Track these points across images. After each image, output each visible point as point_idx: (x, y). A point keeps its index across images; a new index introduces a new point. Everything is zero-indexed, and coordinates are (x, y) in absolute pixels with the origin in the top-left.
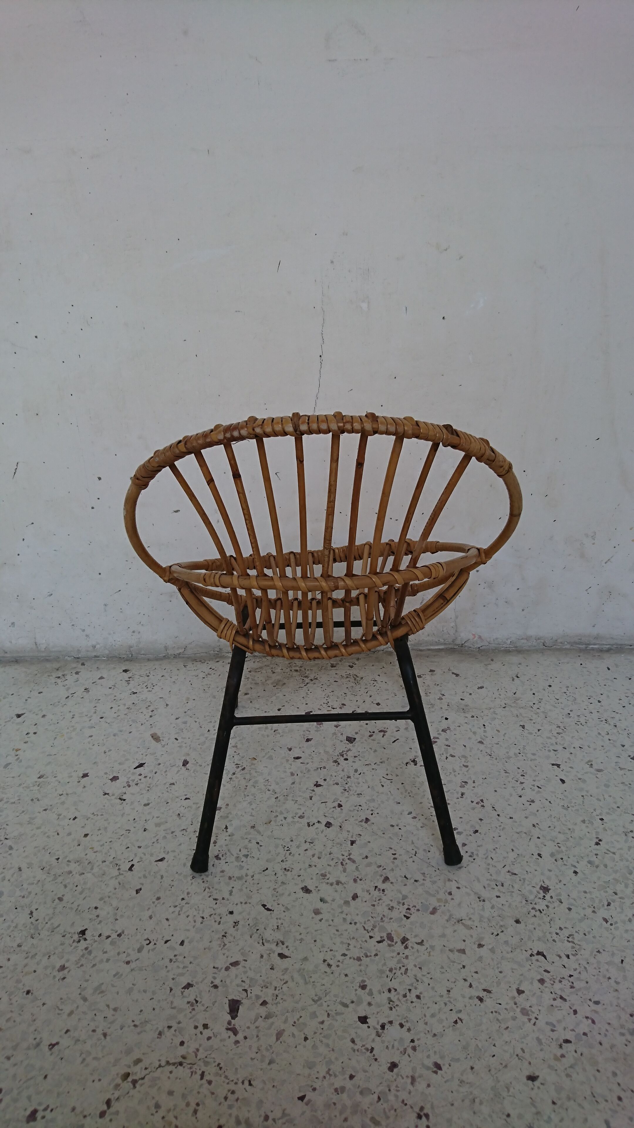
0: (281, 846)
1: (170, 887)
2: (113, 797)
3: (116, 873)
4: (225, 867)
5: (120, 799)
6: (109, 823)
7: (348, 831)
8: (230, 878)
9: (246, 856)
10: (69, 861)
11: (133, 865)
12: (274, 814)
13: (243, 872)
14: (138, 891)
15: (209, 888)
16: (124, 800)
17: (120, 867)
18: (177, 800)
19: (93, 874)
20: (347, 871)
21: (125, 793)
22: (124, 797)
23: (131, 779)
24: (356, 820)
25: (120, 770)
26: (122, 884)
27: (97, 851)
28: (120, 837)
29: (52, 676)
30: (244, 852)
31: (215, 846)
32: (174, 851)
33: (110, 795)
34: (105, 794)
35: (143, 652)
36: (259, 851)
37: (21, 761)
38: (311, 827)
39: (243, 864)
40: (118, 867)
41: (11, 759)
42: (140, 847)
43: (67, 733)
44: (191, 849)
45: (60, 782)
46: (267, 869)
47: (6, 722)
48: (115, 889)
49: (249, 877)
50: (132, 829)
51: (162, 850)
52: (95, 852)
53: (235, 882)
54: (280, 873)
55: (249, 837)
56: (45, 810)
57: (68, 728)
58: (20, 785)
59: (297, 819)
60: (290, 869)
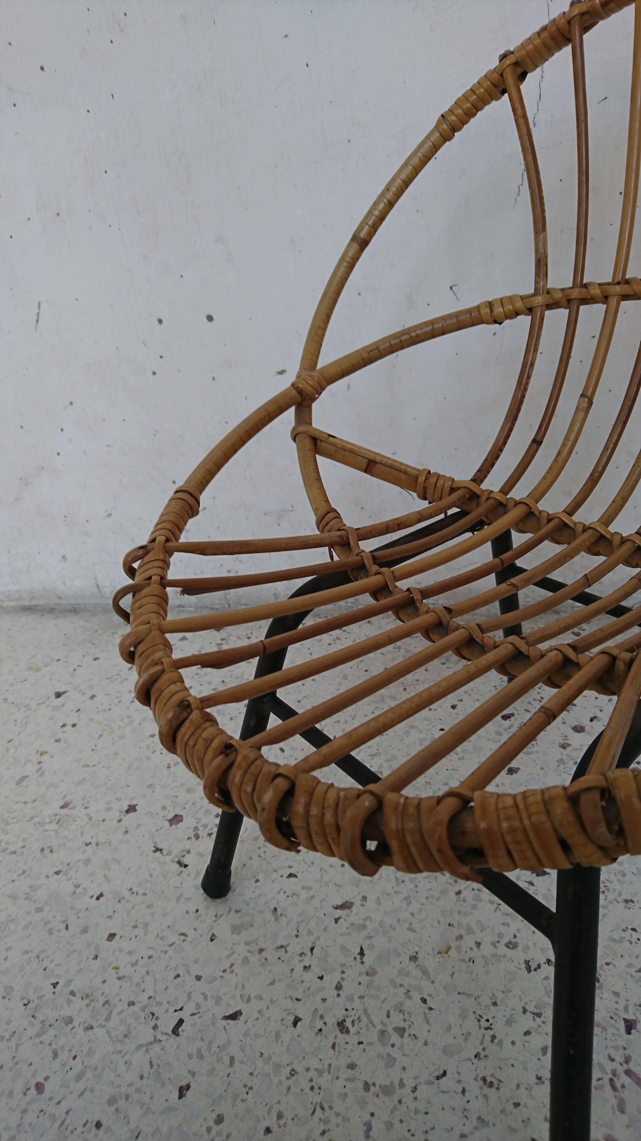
0: (472, 1016)
1: (245, 1090)
2: (168, 858)
3: (148, 1036)
4: (357, 1056)
5: (179, 863)
6: (153, 914)
7: (616, 994)
8: (367, 1087)
9: (401, 1031)
10: (72, 993)
11: (181, 1022)
12: (456, 932)
13: (395, 1075)
14: (183, 1091)
15: (323, 1108)
16: (186, 866)
17: (158, 1023)
18: (275, 876)
19: (108, 1032)
20: (629, 1108)
21: (189, 852)
22: (185, 861)
23: (202, 822)
24: (630, 965)
25: (187, 803)
26: (155, 1067)
27: (124, 977)
28: (167, 948)
29: (117, 633)
30: (397, 1020)
31: (338, 995)
32: (259, 998)
33: (165, 853)
34: (158, 850)
35: (244, 601)
36: (428, 1022)
37: (42, 775)
38: (533, 973)
39: (395, 1053)
40: (153, 1023)
41: (30, 769)
42: (198, 978)
43: (120, 727)
44: (291, 997)
45: (90, 819)
46: (445, 1074)
47: (39, 704)
48: (142, 1077)
49: (408, 1090)
50: (191, 933)
51: (238, 993)
52: (119, 978)
53: (376, 1100)
54: (474, 1089)
55: (406, 981)
56: (57, 873)
57: (122, 720)
58: (32, 818)
59: (502, 950)
60: (496, 1082)
